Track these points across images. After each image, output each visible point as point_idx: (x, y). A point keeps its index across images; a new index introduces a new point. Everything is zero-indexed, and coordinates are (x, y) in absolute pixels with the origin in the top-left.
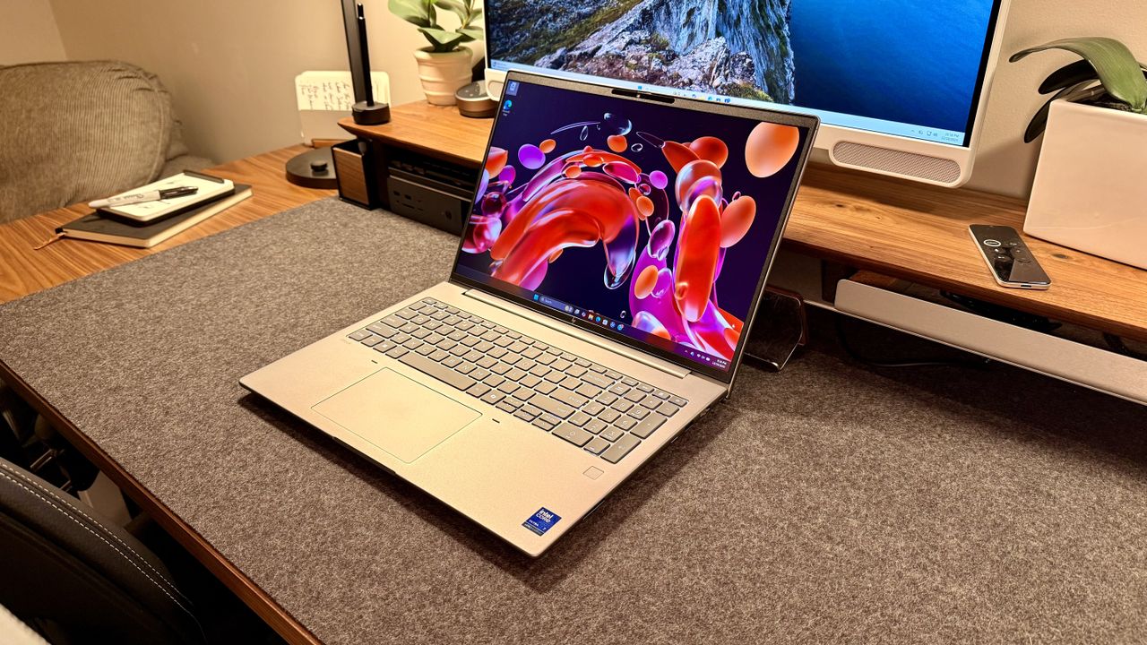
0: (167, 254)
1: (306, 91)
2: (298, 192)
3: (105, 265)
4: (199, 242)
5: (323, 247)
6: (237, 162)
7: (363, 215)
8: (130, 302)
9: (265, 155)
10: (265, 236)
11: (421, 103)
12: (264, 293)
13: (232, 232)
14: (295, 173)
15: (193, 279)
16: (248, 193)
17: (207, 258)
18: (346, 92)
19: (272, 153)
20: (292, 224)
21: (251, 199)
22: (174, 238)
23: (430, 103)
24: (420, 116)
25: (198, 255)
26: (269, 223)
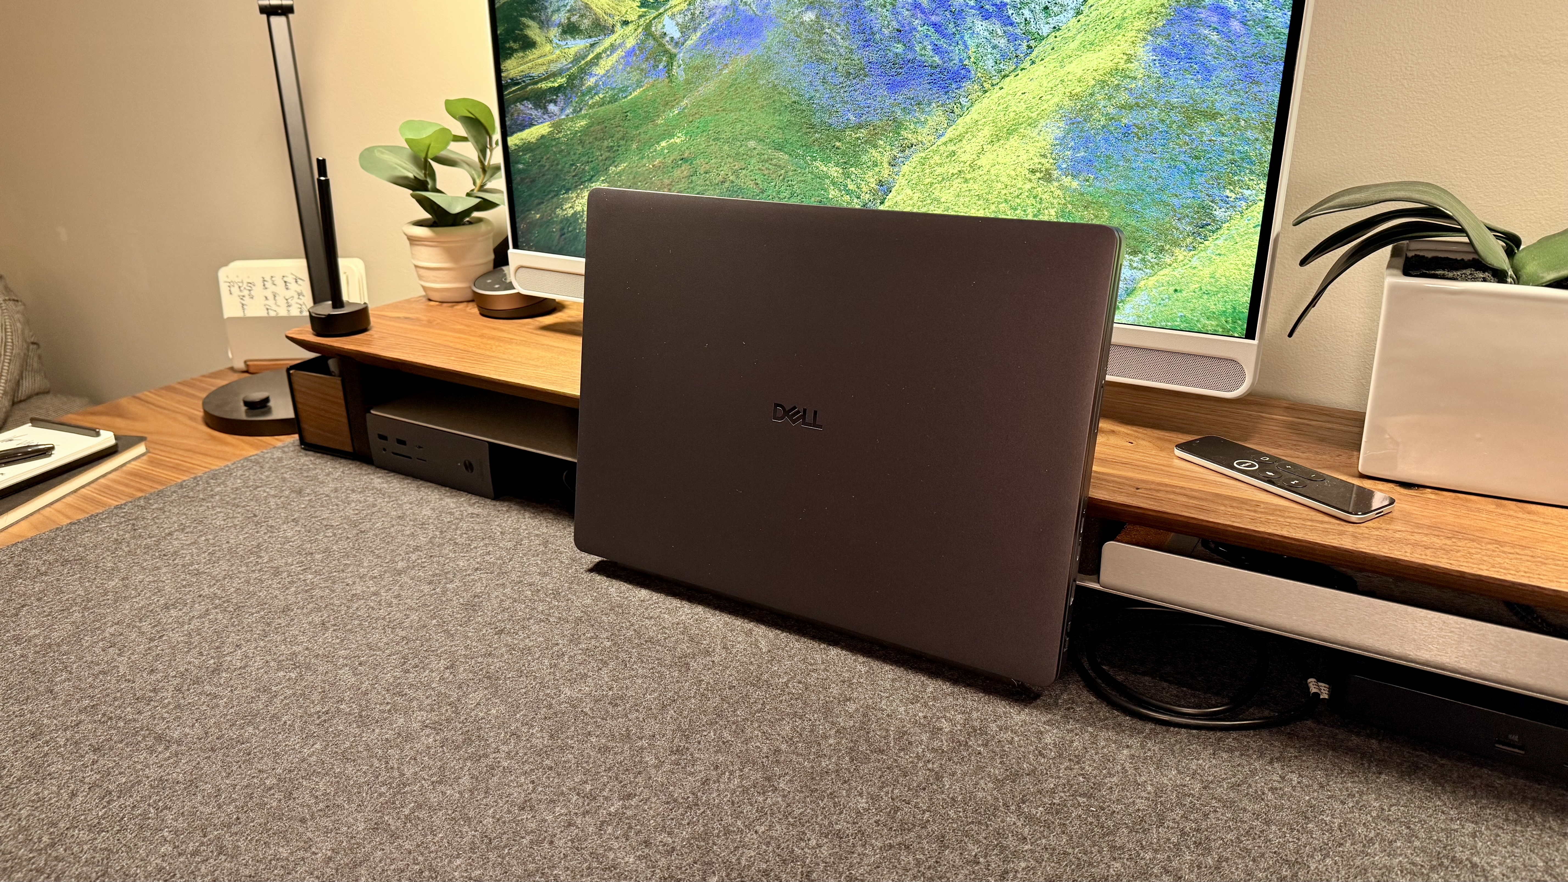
1: (235, 289)
2: (226, 444)
4: (53, 535)
5: (263, 530)
6: (124, 402)
7: (328, 475)
9: (169, 389)
10: (167, 518)
11: (416, 300)
13: (111, 514)
14: (217, 414)
16: (140, 449)
17: (65, 562)
18: (299, 289)
19: (179, 383)
20: (212, 496)
21: (145, 458)
22: (10, 530)
23: (430, 300)
24: (418, 319)
26: (175, 496)
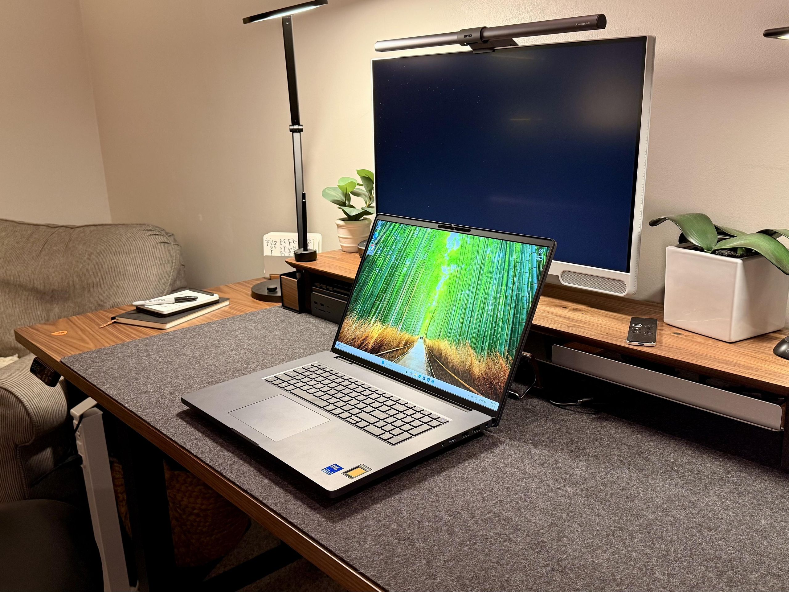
0: (176, 332)
1: (269, 244)
2: (259, 304)
3: (139, 337)
6: (222, 287)
7: (294, 316)
8: (154, 354)
9: (239, 283)
10: (235, 325)
11: (338, 251)
12: (231, 352)
13: (215, 322)
14: (256, 292)
15: (191, 345)
16: (227, 303)
17: (199, 335)
18: (294, 245)
19: (244, 282)
20: (251, 320)
21: (228, 306)
22: (181, 325)
23: (343, 251)
24: (335, 258)
25: (195, 334)
26: (238, 319)
